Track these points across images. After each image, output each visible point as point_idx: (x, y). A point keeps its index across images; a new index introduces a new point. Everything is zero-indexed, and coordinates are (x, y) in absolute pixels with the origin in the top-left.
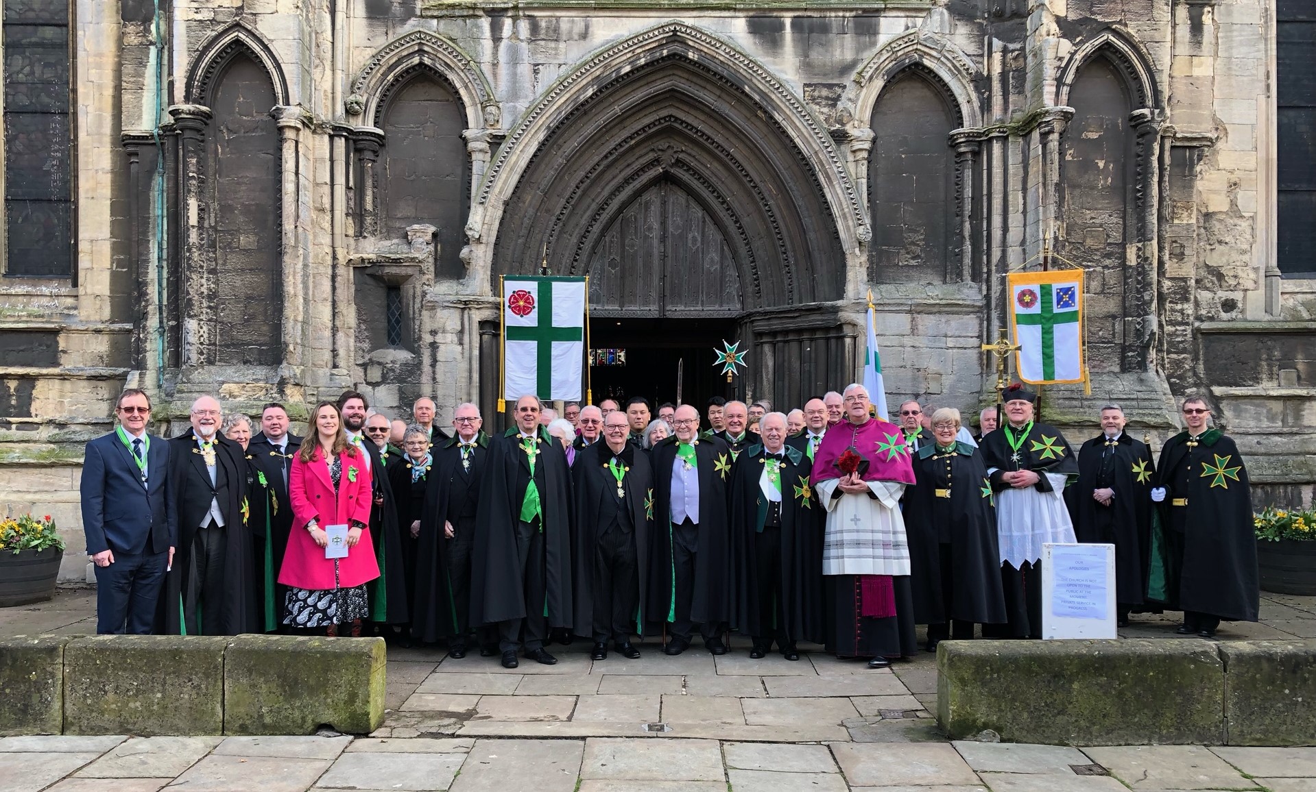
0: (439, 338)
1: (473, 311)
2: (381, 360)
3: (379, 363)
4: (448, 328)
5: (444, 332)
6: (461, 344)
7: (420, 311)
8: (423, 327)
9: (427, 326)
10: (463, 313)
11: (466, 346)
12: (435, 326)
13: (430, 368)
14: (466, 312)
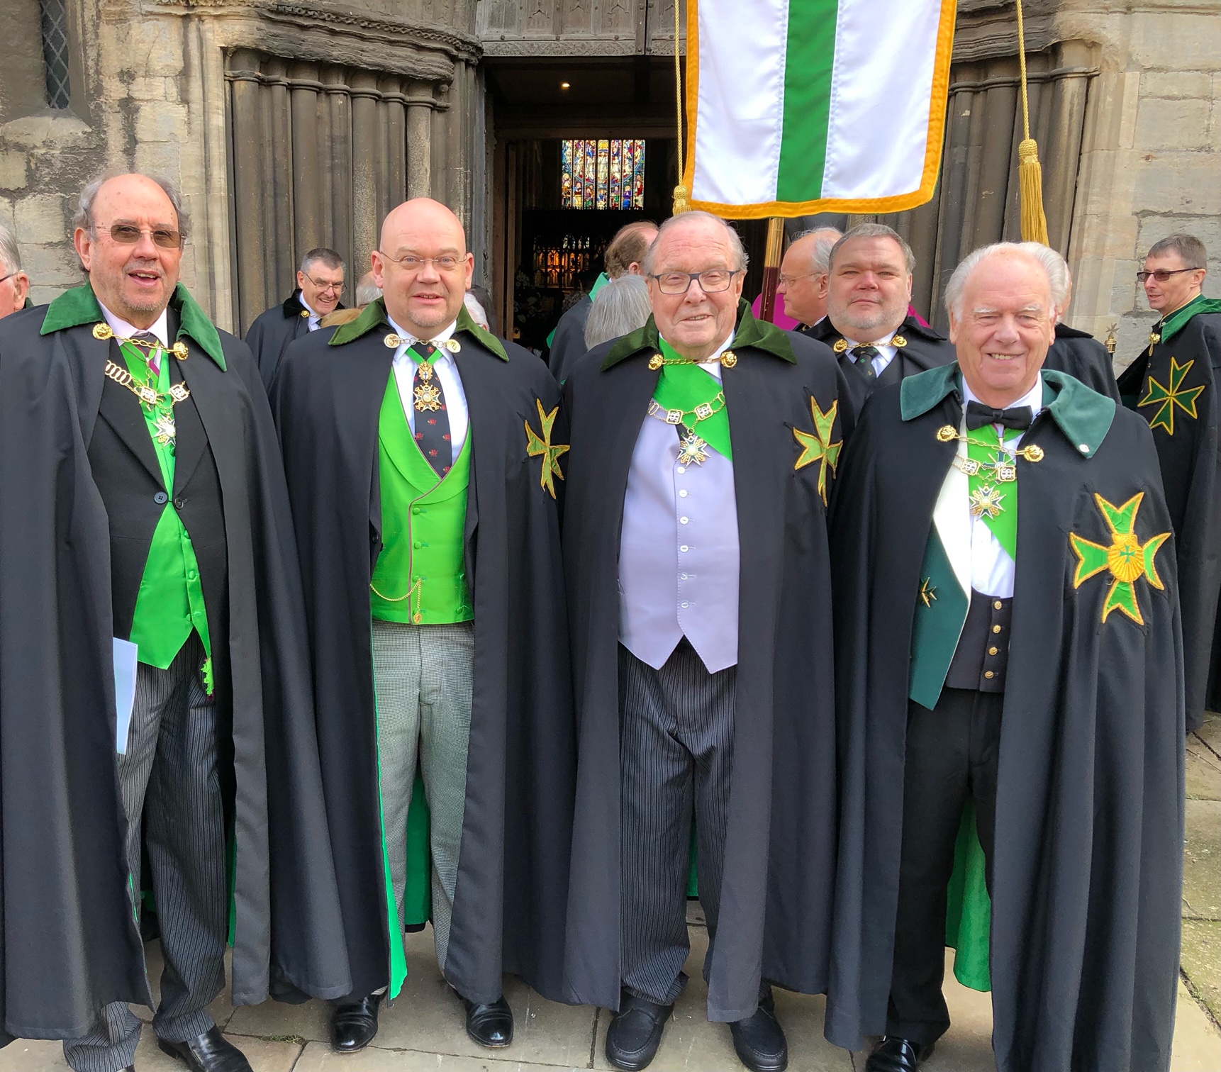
0: (139, 89)
1: (209, 25)
2: (22, 140)
3: (20, 148)
4: (157, 65)
5: (148, 74)
6: (185, 101)
7: (96, 26)
8: (104, 63)
9: (113, 63)
10: (186, 28)
11: (196, 106)
12: (128, 62)
13: (124, 158)
14: (193, 26)
